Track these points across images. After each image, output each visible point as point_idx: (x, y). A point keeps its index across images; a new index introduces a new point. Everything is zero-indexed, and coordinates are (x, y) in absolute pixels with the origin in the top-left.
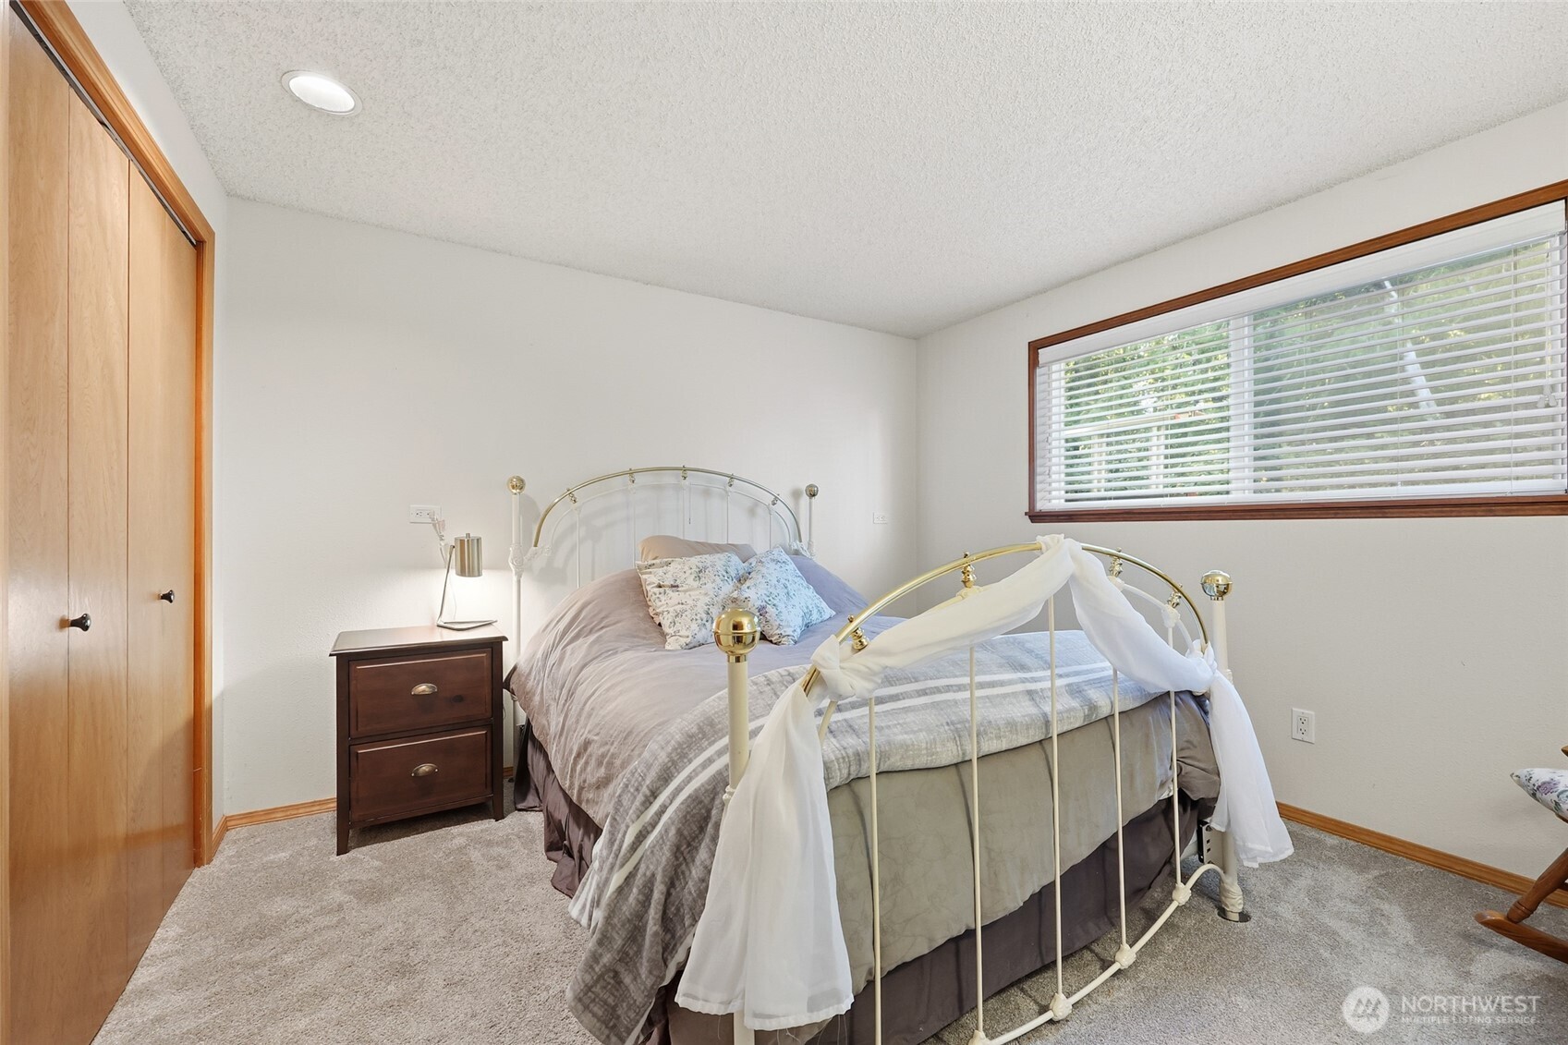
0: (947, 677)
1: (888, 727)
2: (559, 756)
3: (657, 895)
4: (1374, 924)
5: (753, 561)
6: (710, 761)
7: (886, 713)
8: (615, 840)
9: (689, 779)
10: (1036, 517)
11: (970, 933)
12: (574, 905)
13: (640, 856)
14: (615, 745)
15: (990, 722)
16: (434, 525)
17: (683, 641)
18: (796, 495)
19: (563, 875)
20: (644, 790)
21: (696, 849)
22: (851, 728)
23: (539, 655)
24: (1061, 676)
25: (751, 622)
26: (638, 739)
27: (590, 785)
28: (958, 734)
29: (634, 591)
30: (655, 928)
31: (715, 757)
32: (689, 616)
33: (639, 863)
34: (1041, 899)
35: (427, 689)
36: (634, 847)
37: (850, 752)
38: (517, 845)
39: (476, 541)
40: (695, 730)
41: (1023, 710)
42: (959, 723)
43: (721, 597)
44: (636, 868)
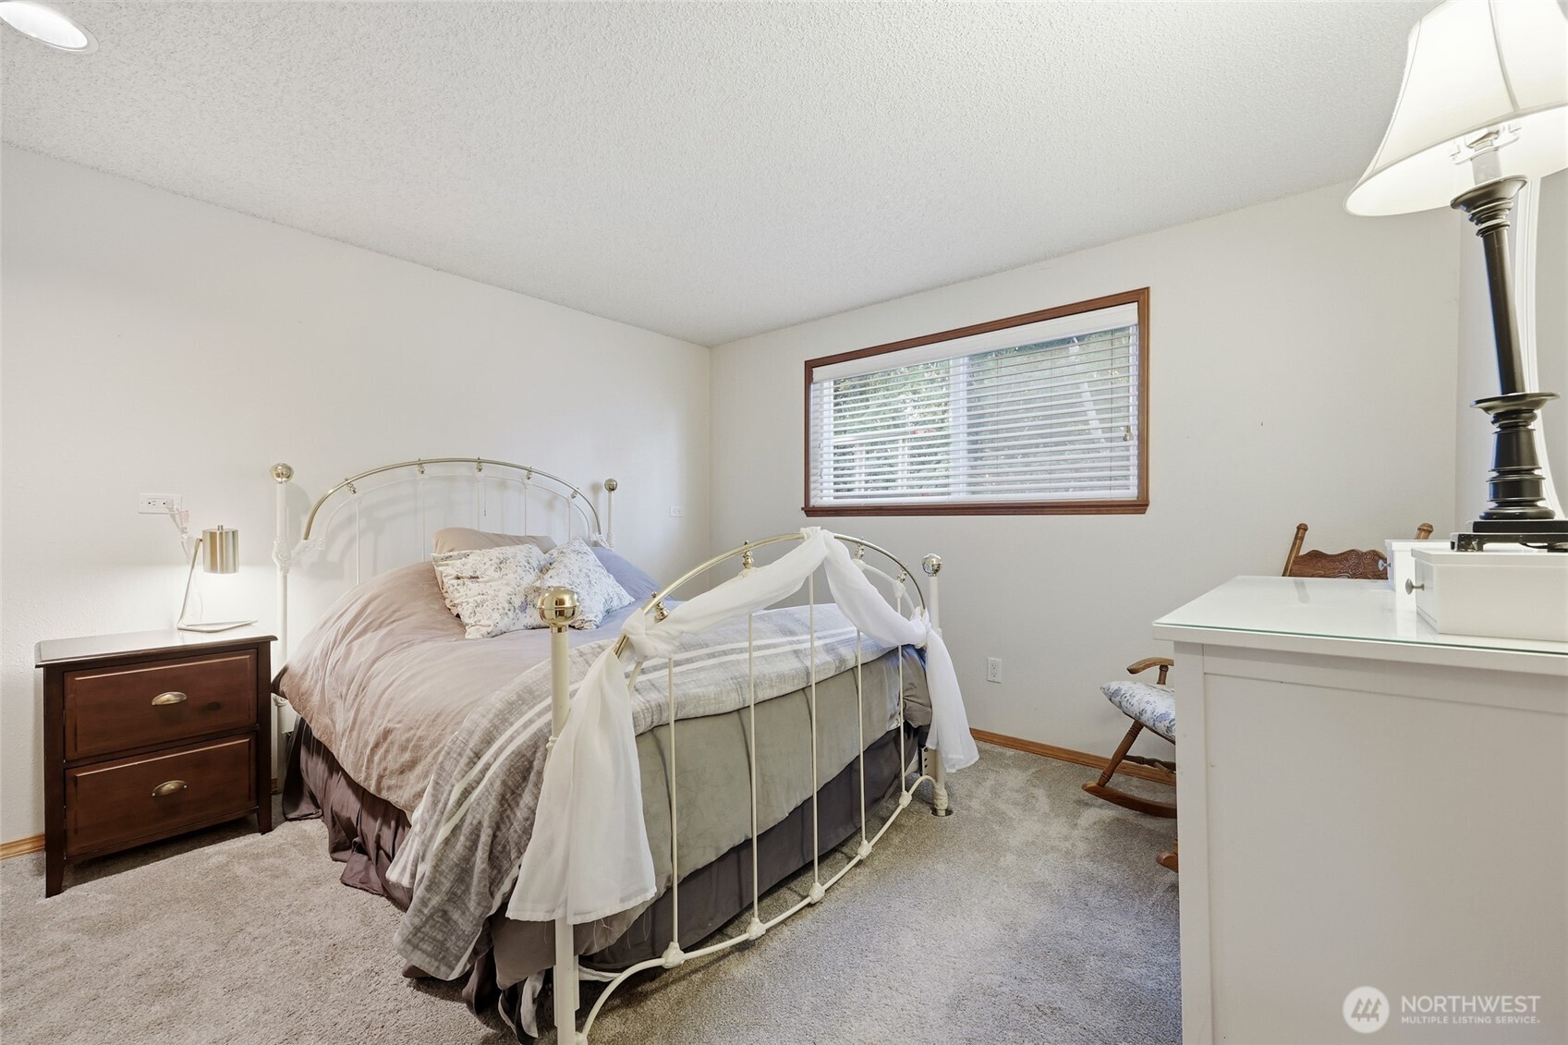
0: (731, 642)
1: (685, 683)
2: (351, 753)
3: (485, 838)
4: (1027, 805)
5: (554, 552)
6: (531, 721)
7: (682, 673)
8: (439, 801)
9: (512, 738)
10: (811, 511)
11: (748, 842)
12: (393, 870)
13: (464, 811)
14: (421, 729)
15: (765, 675)
16: (173, 516)
17: (485, 630)
18: (595, 488)
19: (354, 872)
20: (469, 753)
21: (520, 795)
22: (653, 685)
23: (317, 653)
24: (820, 638)
25: (572, 598)
26: (449, 719)
27: (392, 772)
28: (739, 687)
29: (429, 583)
30: (483, 866)
31: (536, 718)
32: (490, 606)
33: (465, 815)
34: (802, 810)
35: (173, 698)
36: (459, 803)
37: (653, 704)
38: (294, 853)
39: (231, 534)
40: (514, 698)
41: (791, 665)
42: (741, 677)
43: (523, 587)
44: (462, 820)
